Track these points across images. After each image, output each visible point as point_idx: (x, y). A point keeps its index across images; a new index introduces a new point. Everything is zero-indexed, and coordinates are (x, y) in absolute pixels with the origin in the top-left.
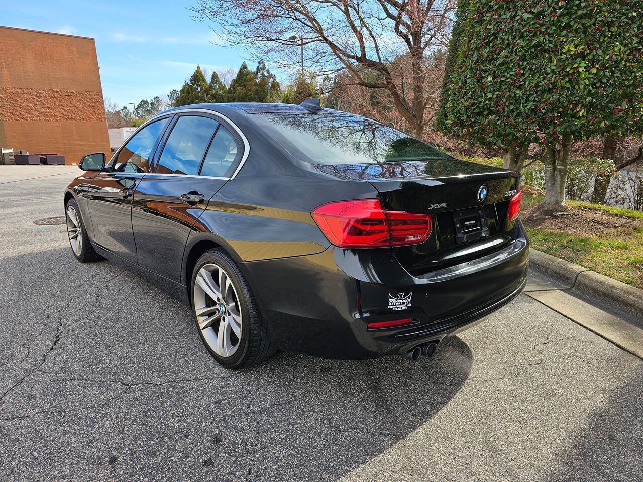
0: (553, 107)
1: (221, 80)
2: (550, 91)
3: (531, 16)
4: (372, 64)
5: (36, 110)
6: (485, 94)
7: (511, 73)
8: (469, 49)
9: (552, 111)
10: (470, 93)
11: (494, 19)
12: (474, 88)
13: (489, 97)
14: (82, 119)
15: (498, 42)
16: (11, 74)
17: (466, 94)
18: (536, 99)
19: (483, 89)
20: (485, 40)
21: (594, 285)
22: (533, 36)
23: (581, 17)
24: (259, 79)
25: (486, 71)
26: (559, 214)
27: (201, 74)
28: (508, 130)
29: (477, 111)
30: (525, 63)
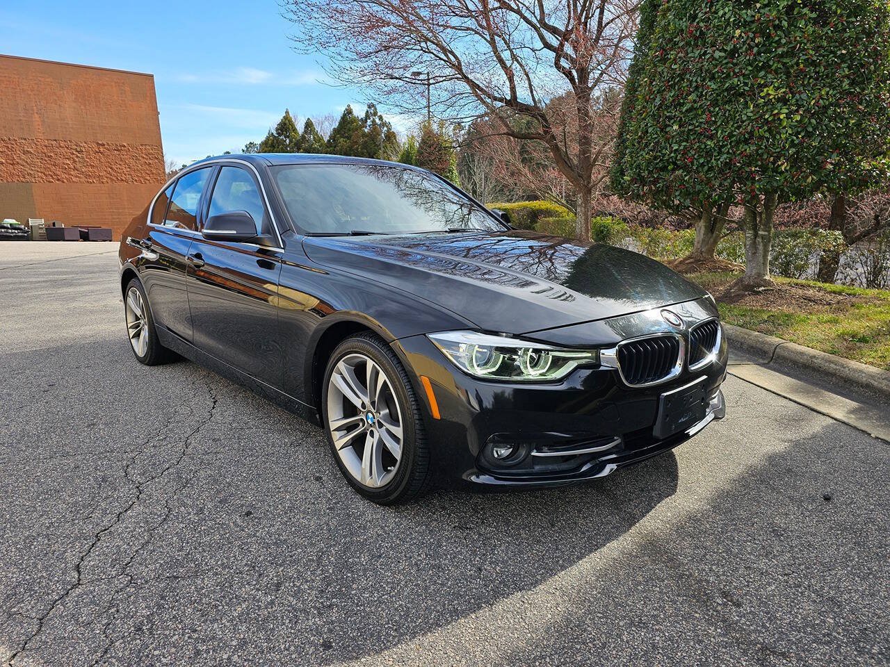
0: (750, 160)
1: (318, 129)
2: (746, 142)
3: (722, 54)
4: (524, 109)
5: (75, 169)
6: (670, 145)
7: (701, 120)
8: (651, 92)
9: (749, 165)
10: (652, 144)
11: (680, 58)
12: (656, 138)
13: (675, 148)
14: (136, 180)
15: (684, 85)
16: (43, 121)
17: (646, 145)
18: (731, 151)
19: (667, 139)
20: (669, 82)
21: (793, 356)
22: (726, 77)
23: (782, 56)
24: (368, 128)
25: (670, 118)
26: (761, 289)
27: (290, 121)
28: (698, 187)
29: (661, 165)
30: (717, 109)
